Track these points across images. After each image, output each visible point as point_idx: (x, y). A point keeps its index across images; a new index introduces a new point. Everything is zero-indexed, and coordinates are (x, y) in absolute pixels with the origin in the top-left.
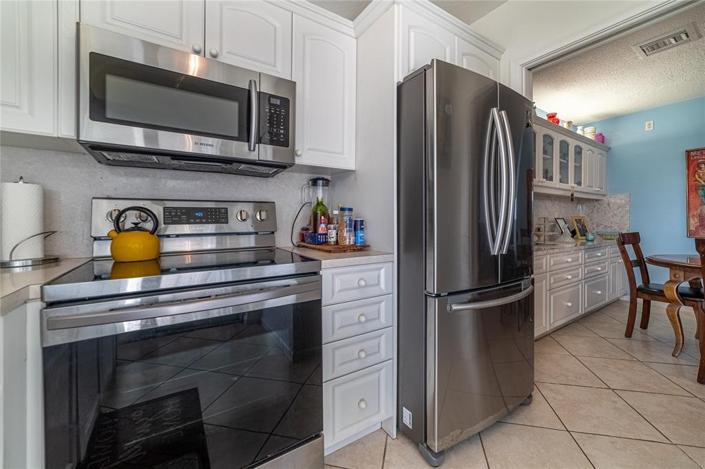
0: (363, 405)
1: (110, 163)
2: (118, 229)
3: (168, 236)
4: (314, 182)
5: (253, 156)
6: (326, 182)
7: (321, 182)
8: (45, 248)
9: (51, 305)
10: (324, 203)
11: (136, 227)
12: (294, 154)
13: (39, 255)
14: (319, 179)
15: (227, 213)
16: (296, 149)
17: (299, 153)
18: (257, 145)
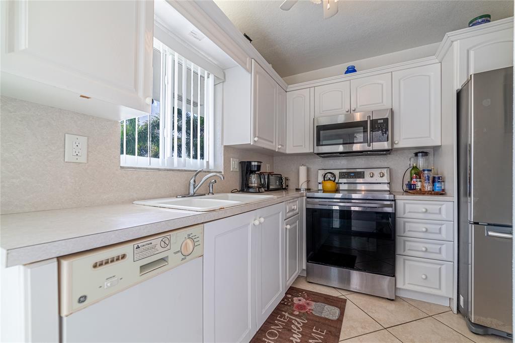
0: (424, 277)
1: (323, 157)
2: (324, 180)
3: (341, 183)
4: (416, 154)
5: (370, 148)
6: (425, 154)
7: (421, 154)
8: (308, 185)
9: (308, 198)
10: (418, 167)
11: (329, 179)
12: (393, 143)
13: (306, 188)
14: (419, 153)
15: (364, 174)
16: (394, 140)
17: (396, 142)
18: (371, 144)
